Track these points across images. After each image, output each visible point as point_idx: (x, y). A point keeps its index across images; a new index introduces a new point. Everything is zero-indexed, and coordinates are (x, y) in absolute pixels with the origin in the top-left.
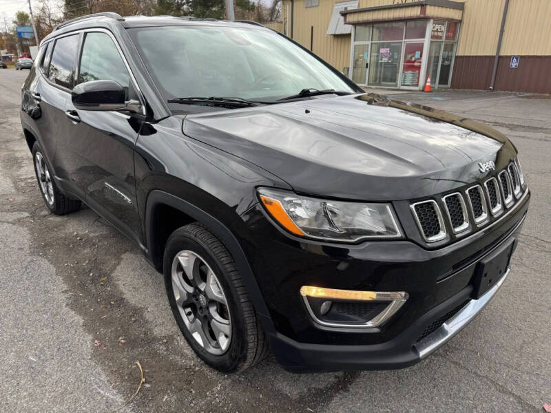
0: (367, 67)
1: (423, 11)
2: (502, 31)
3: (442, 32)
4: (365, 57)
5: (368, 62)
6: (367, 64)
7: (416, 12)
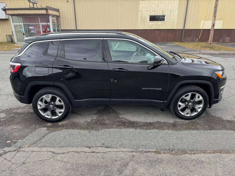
0: (24, 35)
1: (47, 12)
2: (76, 21)
3: (54, 20)
4: (22, 30)
5: (24, 32)
6: (24, 34)
7: (44, 12)
